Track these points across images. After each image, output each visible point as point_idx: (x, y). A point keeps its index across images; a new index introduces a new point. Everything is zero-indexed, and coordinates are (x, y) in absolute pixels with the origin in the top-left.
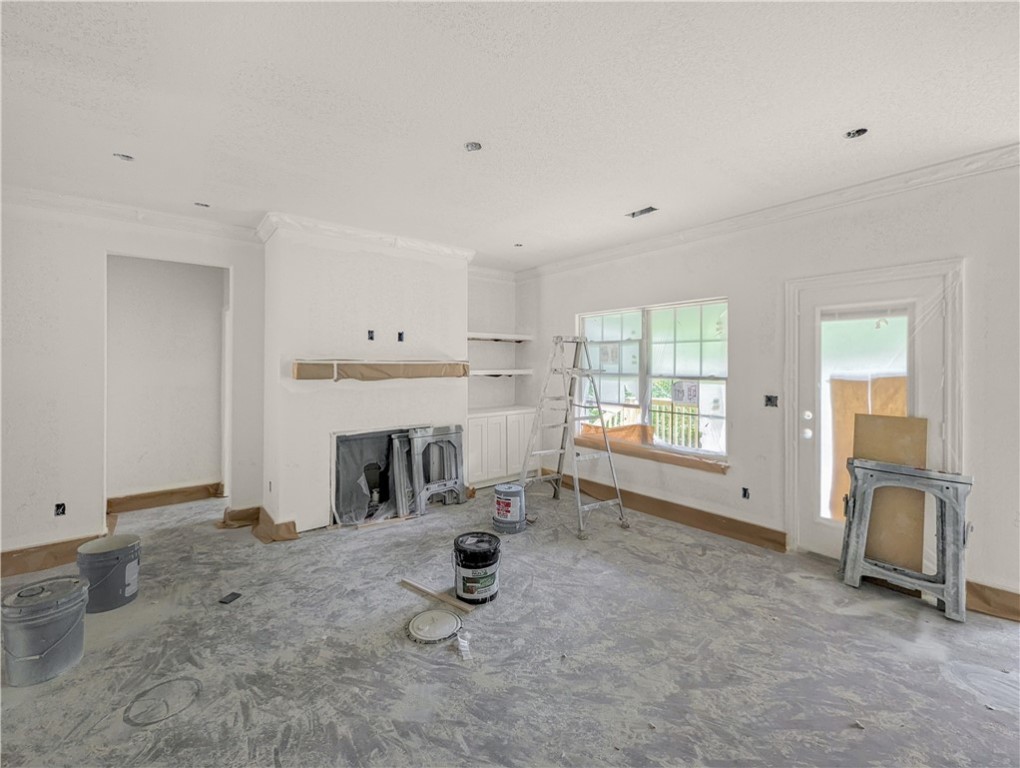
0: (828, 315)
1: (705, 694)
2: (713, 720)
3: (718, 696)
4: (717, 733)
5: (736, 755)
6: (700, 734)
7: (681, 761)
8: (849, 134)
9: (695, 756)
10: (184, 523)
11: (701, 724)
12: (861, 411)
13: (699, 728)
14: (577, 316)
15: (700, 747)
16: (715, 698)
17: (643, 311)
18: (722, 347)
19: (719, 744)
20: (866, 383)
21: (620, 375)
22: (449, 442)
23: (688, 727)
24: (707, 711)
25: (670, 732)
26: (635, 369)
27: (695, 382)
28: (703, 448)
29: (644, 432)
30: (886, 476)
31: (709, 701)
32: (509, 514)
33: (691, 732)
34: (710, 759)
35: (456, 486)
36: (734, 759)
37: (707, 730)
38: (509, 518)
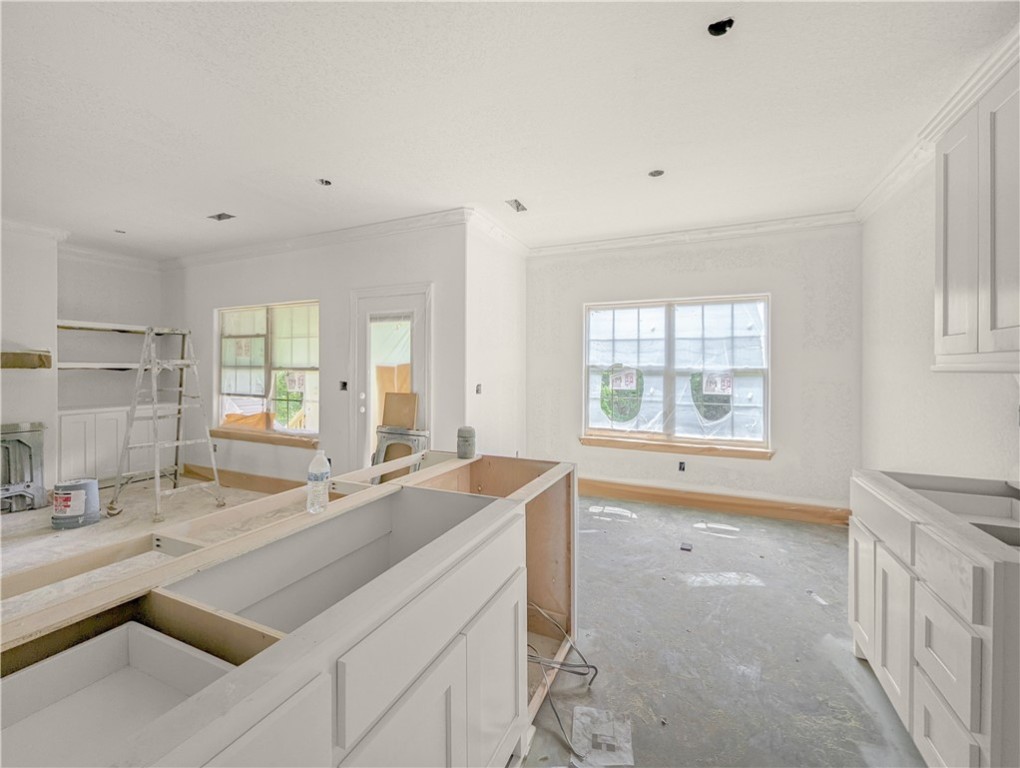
0: (374, 319)
8: (322, 181)
12: (391, 391)
14: (216, 311)
17: (268, 310)
18: (315, 342)
20: (393, 369)
21: (251, 367)
22: (19, 441)
26: (261, 361)
27: (302, 372)
28: (307, 428)
29: (267, 418)
30: (390, 436)
32: (68, 509)
35: (29, 490)
38: (69, 512)
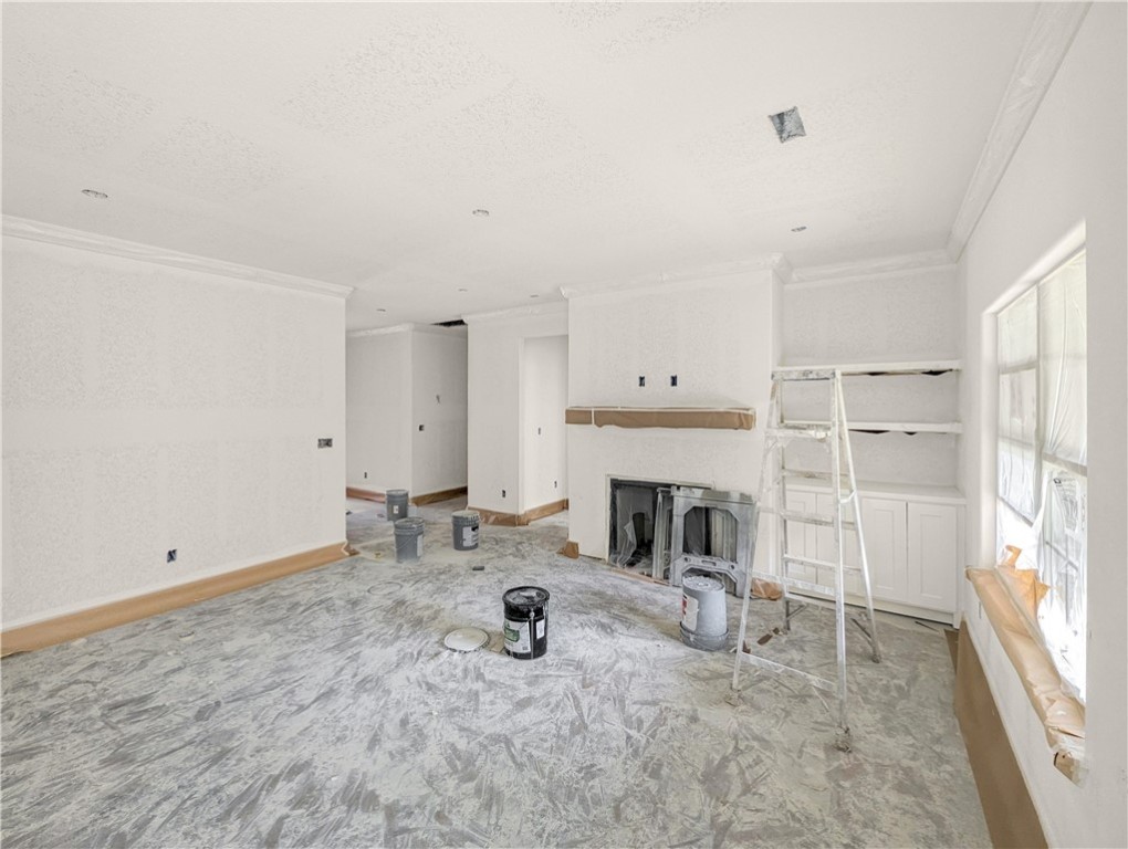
1: (377, 828)
2: (336, 829)
3: (372, 840)
4: (318, 831)
5: (284, 844)
6: (317, 815)
7: (290, 798)
9: (293, 809)
10: (562, 525)
11: (331, 818)
13: (326, 816)
15: (302, 815)
16: (369, 837)
19: (302, 830)
23: (328, 806)
24: (348, 826)
25: (325, 792)
31: (364, 830)
33: (322, 808)
34: (286, 820)
36: (281, 841)
37: (321, 823)
